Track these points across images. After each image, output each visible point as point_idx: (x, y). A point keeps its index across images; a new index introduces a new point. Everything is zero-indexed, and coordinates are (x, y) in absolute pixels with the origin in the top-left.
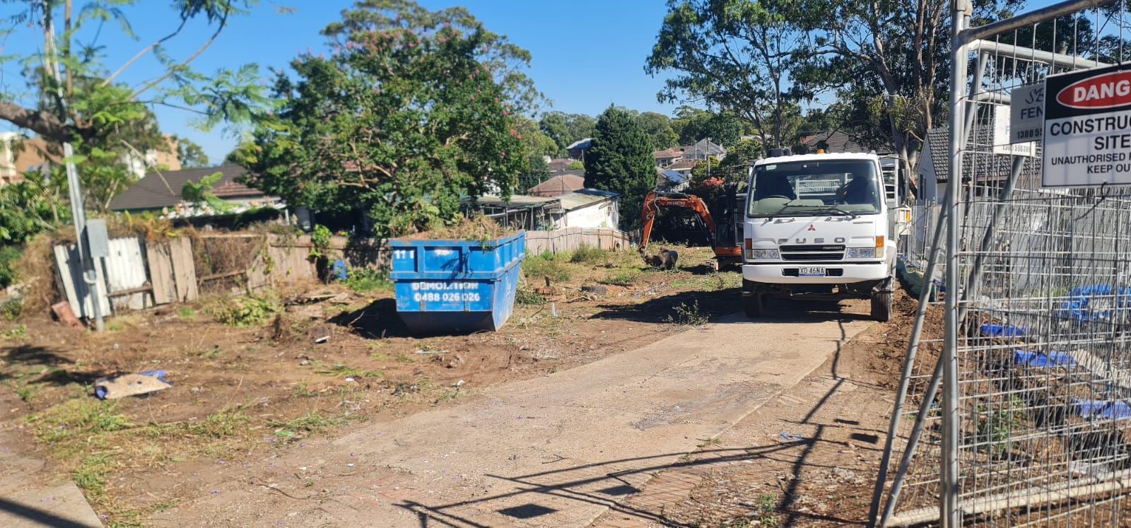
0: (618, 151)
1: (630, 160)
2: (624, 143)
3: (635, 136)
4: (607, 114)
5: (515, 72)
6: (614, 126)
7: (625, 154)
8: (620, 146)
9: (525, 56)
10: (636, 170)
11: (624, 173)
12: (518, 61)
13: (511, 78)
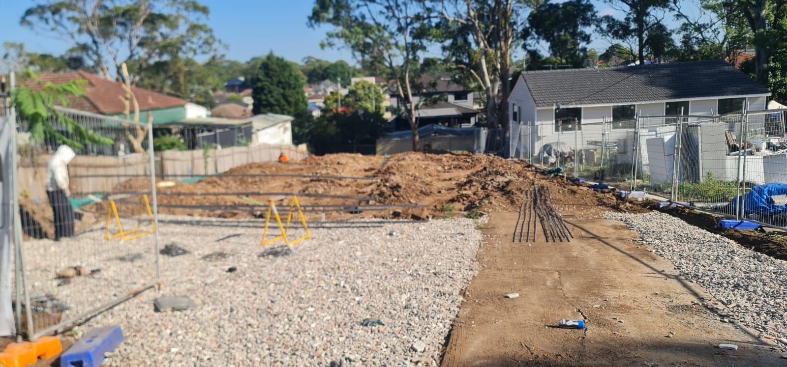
0: (278, 86)
1: (288, 92)
2: (283, 80)
3: (291, 75)
4: (269, 58)
5: (196, 22)
6: (274, 67)
7: (284, 88)
8: (279, 82)
9: (205, 10)
10: (292, 99)
11: (283, 102)
12: (199, 14)
13: (194, 28)
